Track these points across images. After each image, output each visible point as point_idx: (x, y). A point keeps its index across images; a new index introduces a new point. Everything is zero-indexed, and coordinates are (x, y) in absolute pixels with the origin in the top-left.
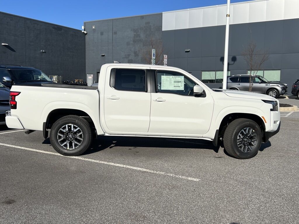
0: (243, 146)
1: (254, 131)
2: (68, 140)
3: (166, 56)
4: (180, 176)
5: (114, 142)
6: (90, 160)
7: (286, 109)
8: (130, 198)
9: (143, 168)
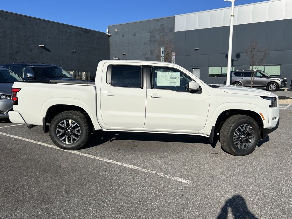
0: (240, 143)
1: (251, 127)
2: (67, 135)
3: (174, 54)
4: (171, 177)
5: (116, 135)
6: (86, 155)
7: (285, 102)
8: (110, 205)
9: (135, 166)
